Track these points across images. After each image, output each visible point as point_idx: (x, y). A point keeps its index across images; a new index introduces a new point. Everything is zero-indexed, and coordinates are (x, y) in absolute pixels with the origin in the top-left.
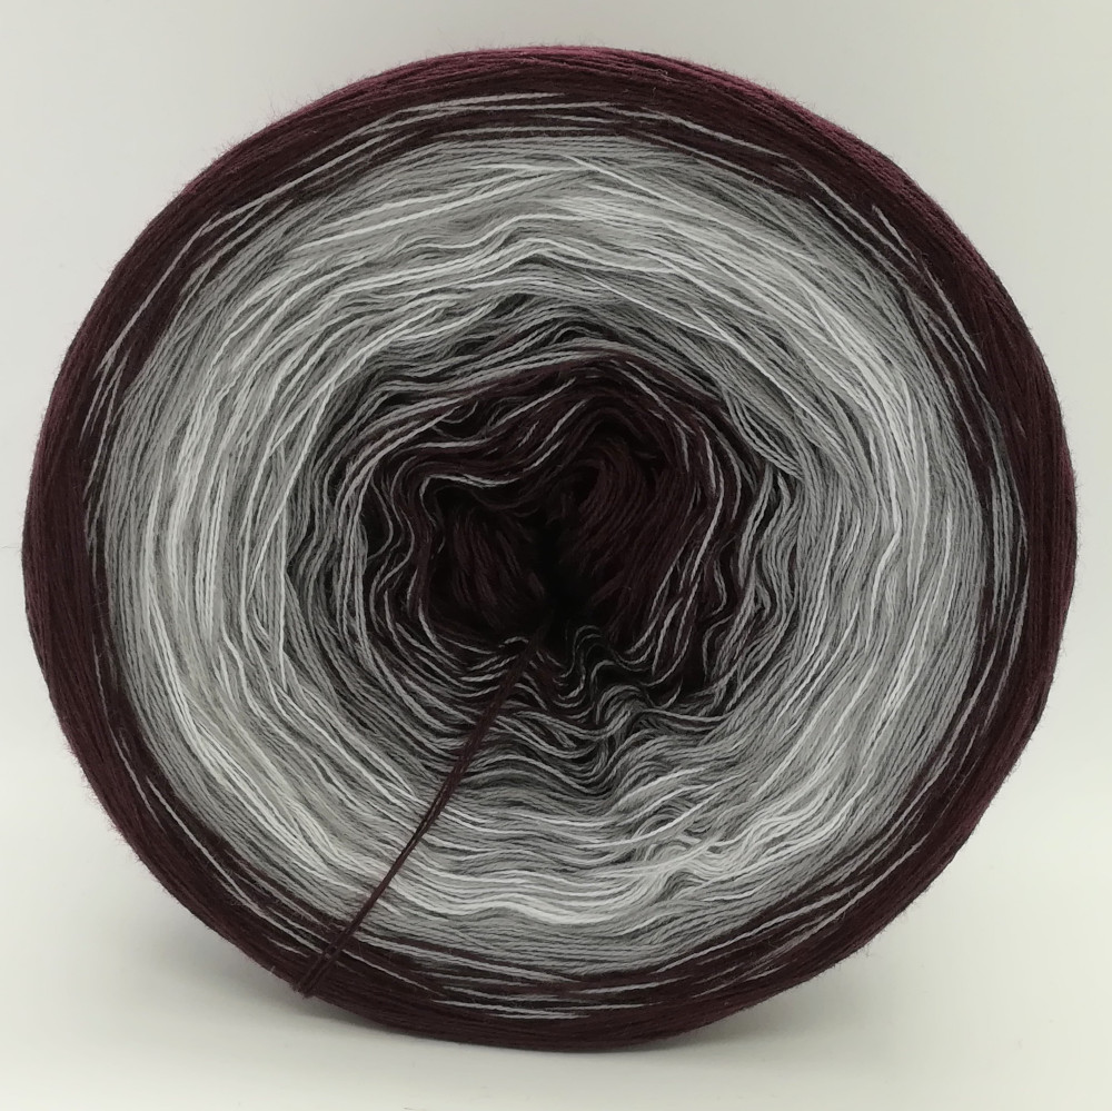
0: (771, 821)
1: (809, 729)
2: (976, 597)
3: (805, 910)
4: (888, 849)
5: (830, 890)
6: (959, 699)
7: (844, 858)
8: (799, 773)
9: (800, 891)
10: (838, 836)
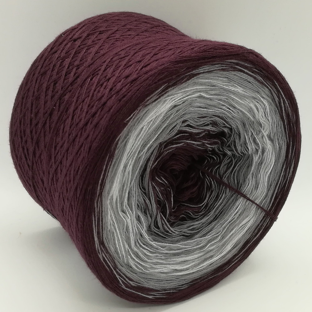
0: (260, 116)
1: (241, 109)
2: (222, 72)
3: (283, 109)
4: (274, 89)
5: (280, 103)
6: (244, 74)
7: (273, 99)
8: (250, 110)
9: (278, 109)
10: (268, 101)
